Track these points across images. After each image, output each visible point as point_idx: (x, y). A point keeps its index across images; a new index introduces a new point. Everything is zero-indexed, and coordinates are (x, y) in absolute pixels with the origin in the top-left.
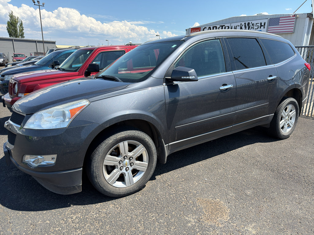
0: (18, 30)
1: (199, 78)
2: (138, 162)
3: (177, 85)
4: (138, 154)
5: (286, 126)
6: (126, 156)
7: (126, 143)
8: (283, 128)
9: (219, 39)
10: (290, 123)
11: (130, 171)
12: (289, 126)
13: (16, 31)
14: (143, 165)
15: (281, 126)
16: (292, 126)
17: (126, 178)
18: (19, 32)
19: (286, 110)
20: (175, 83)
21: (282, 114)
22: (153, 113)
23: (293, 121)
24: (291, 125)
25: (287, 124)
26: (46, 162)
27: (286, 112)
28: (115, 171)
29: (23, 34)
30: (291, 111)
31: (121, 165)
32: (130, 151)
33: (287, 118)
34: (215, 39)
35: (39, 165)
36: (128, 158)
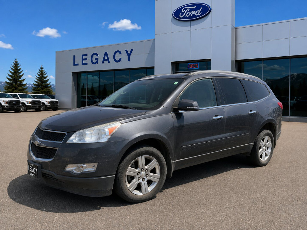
1: (200, 109)
2: (152, 174)
3: (181, 114)
4: (152, 168)
5: (264, 155)
6: (143, 169)
7: (143, 157)
8: (261, 156)
9: (211, 78)
10: (267, 152)
11: (145, 182)
12: (266, 155)
14: (156, 177)
15: (260, 154)
16: (269, 155)
17: (143, 187)
19: (263, 140)
20: (180, 111)
21: (261, 143)
22: (166, 134)
23: (270, 151)
24: (267, 154)
25: (264, 153)
26: (87, 169)
27: (264, 142)
28: (134, 181)
30: (268, 142)
31: (139, 176)
32: (146, 165)
33: (264, 147)
34: (208, 78)
35: (82, 172)
36: (145, 170)
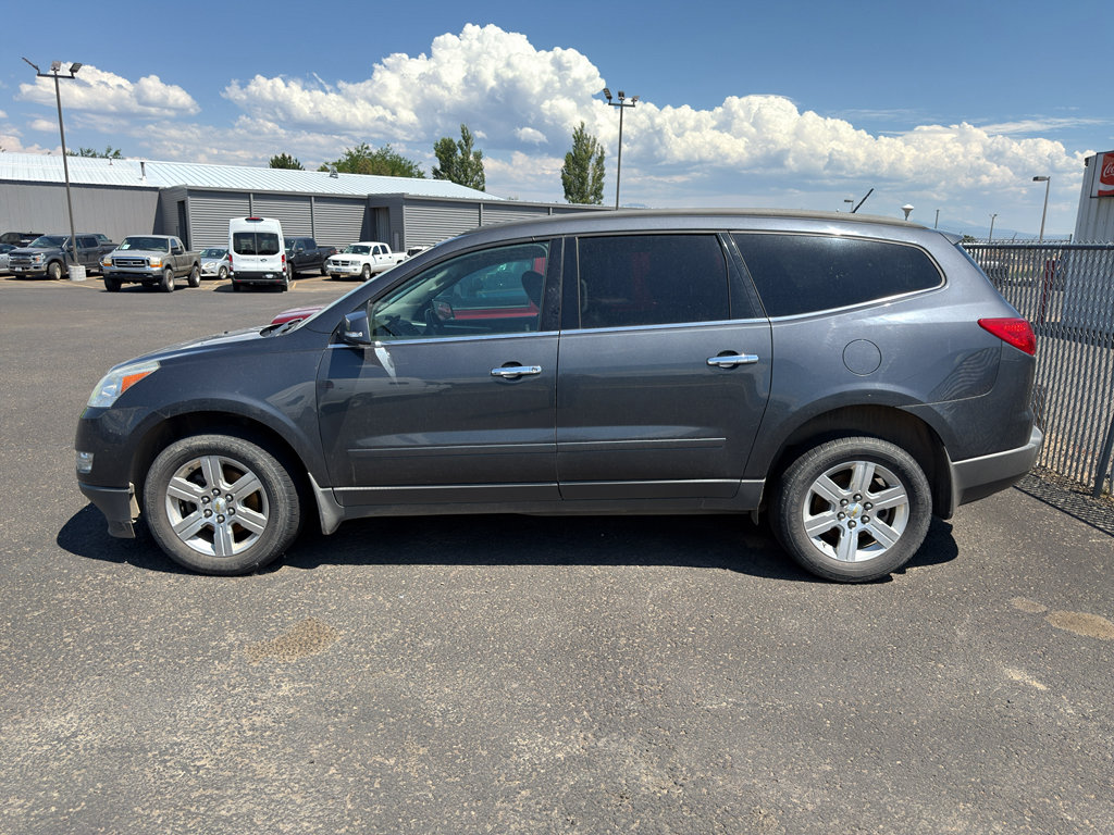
0: (590, 177)
13: (583, 181)
18: (590, 182)
29: (601, 188)
